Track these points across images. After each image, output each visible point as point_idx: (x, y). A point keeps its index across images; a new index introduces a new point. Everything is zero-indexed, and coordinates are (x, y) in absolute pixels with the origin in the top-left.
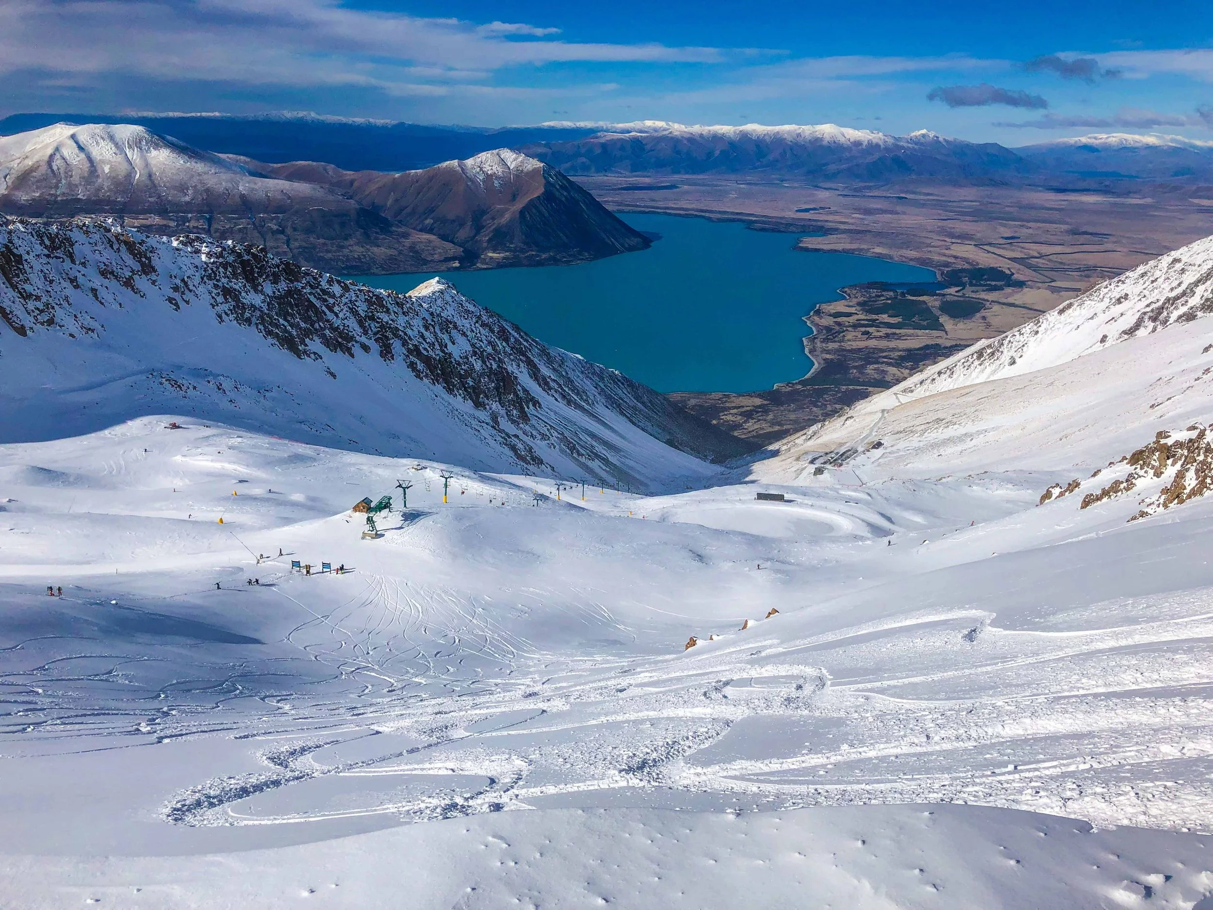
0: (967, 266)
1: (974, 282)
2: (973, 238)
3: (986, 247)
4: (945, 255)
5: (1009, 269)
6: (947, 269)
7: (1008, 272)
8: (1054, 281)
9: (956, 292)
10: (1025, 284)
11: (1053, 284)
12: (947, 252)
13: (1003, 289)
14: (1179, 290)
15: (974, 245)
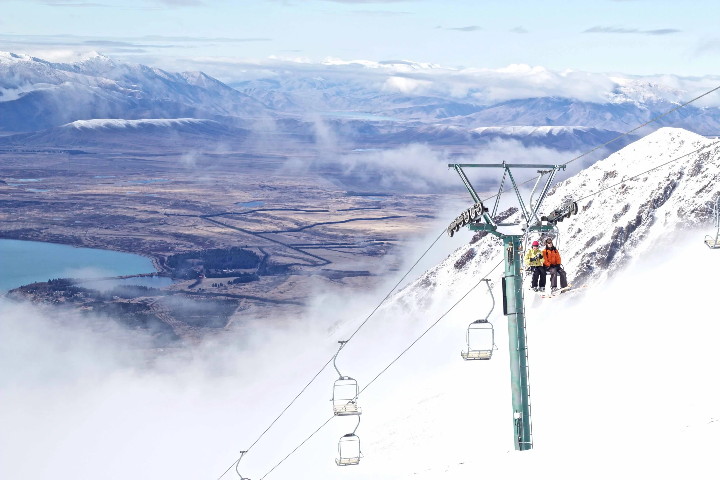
0: (197, 249)
1: (212, 270)
2: (196, 206)
3: (219, 219)
4: (160, 234)
5: (260, 248)
6: (169, 254)
7: (258, 253)
8: (329, 262)
9: (190, 287)
10: (288, 269)
11: (328, 267)
12: (162, 229)
13: (258, 280)
14: (631, 216)
15: (202, 217)
